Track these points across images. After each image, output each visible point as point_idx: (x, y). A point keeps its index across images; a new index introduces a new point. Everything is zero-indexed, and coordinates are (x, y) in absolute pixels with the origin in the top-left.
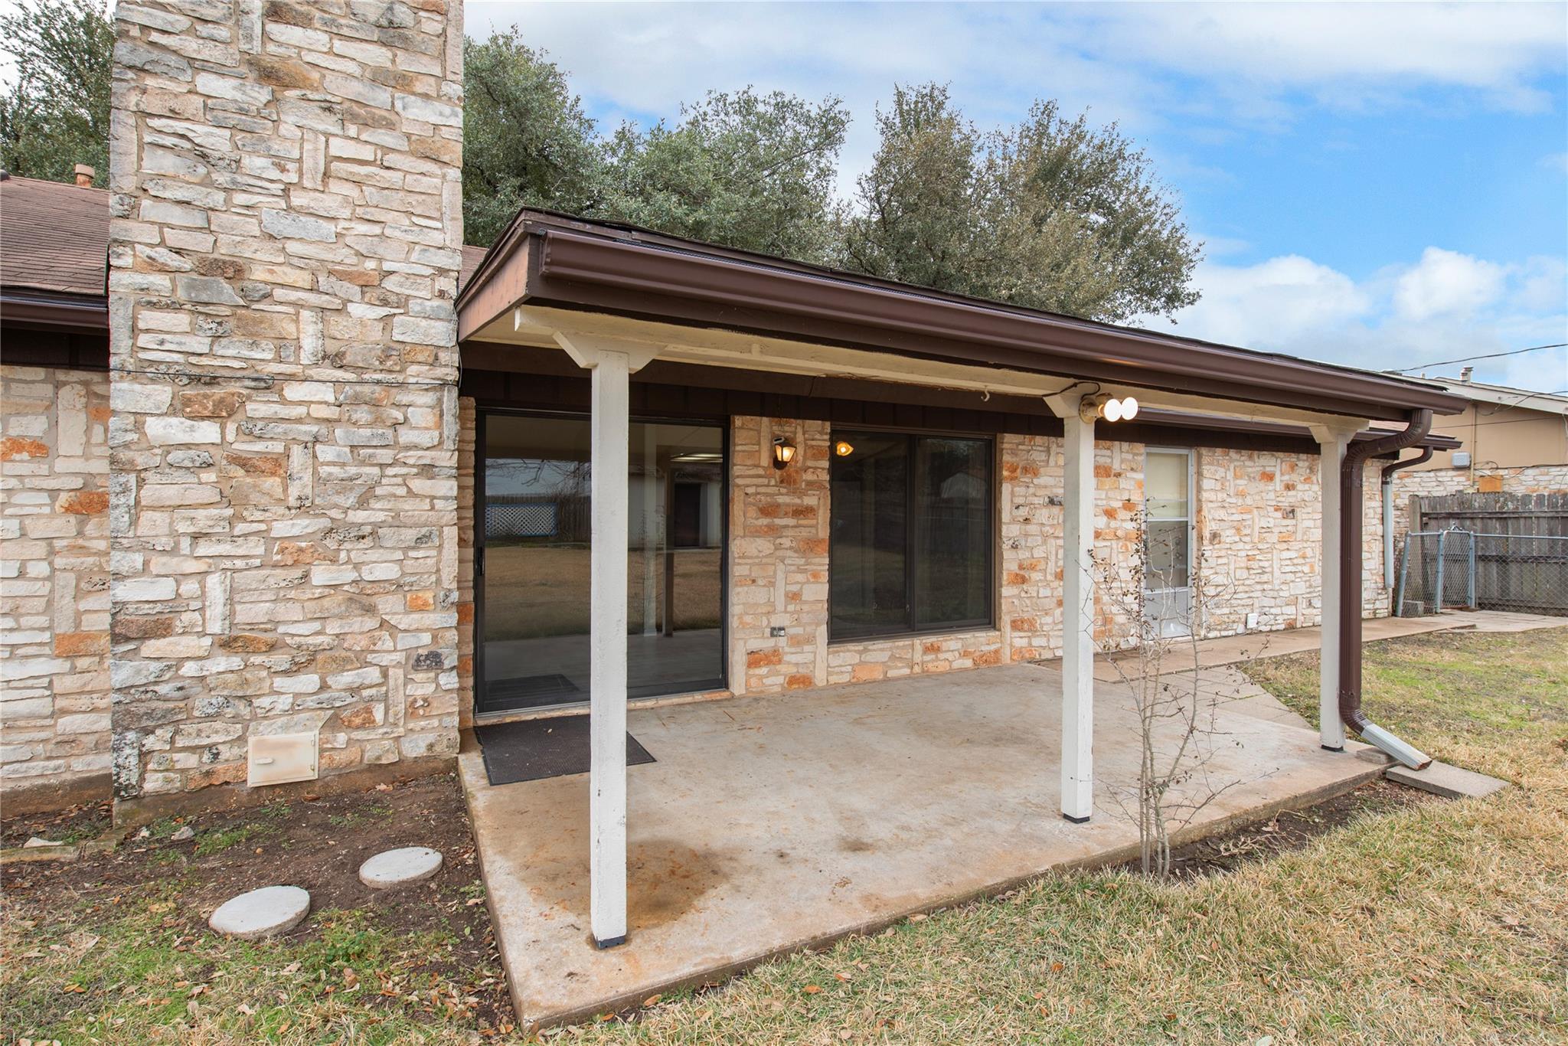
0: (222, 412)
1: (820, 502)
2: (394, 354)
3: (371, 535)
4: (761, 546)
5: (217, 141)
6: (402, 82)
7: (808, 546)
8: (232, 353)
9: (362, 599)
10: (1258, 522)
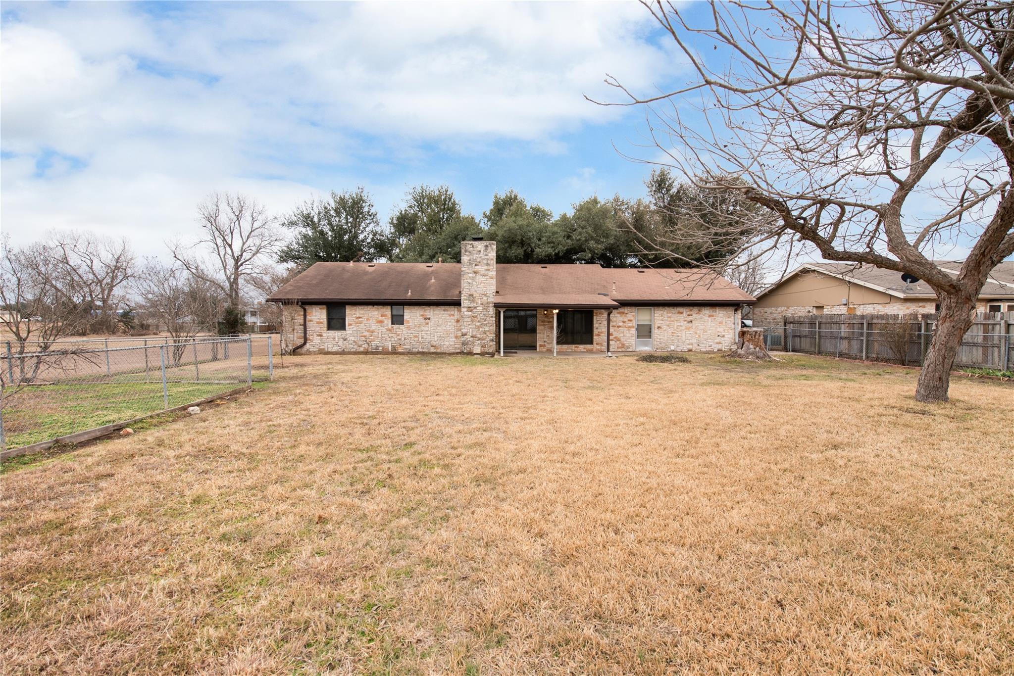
0: (471, 311)
2: (488, 304)
3: (486, 325)
4: (542, 327)
5: (470, 281)
6: (488, 270)
7: (551, 328)
8: (472, 305)
9: (485, 333)
10: (676, 324)
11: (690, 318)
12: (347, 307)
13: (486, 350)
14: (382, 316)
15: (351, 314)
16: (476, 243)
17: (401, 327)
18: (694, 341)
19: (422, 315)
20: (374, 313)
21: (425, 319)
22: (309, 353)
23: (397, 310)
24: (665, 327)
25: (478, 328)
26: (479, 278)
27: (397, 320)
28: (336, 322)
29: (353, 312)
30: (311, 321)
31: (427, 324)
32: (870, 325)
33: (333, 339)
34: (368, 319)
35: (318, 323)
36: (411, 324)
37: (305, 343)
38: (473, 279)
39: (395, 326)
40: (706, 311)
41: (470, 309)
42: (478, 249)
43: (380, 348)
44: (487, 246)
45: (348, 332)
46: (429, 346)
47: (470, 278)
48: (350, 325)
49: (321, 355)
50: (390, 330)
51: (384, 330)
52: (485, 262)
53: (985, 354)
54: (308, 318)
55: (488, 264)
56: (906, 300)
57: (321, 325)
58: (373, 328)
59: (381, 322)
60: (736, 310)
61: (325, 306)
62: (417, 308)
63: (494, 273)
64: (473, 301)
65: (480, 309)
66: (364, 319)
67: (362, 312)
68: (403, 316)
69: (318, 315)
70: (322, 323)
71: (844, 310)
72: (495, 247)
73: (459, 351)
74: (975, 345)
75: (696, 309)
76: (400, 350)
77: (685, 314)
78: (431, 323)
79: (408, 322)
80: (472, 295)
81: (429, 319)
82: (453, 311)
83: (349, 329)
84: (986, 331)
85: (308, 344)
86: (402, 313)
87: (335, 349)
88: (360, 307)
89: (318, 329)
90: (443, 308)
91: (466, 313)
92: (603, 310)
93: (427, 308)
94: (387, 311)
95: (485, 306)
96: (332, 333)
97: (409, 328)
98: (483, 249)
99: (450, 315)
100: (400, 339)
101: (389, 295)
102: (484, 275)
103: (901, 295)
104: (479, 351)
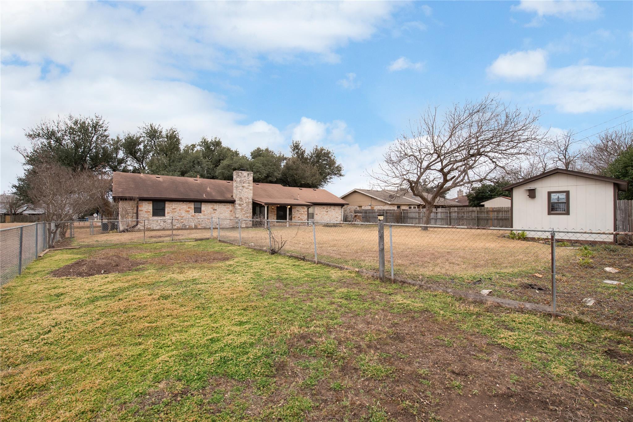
0: (241, 206)
1: (276, 211)
2: (249, 202)
3: (248, 213)
4: (271, 214)
5: (240, 191)
6: (249, 186)
7: (275, 214)
8: (241, 203)
9: (247, 217)
10: (323, 213)
11: (327, 210)
12: (167, 203)
13: (248, 226)
14: (189, 208)
15: (169, 207)
16: (243, 172)
17: (200, 214)
18: (329, 220)
19: (212, 208)
20: (184, 207)
21: (214, 210)
22: (139, 230)
23: (198, 205)
24: (318, 214)
25: (244, 214)
26: (245, 190)
27: (198, 210)
28: (159, 211)
29: (170, 206)
30: (141, 211)
31: (215, 212)
32: (386, 213)
33: (157, 222)
34: (180, 210)
35: (146, 212)
36: (205, 213)
37: (137, 225)
38: (242, 190)
39: (197, 214)
40: (332, 207)
41: (240, 205)
42: (244, 175)
43: (187, 227)
44: (248, 174)
45: (167, 217)
46: (216, 224)
47: (240, 189)
48: (168, 213)
49: (148, 232)
50: (193, 216)
51: (190, 216)
52: (248, 182)
53: (419, 221)
54: (140, 209)
55: (249, 183)
56: (391, 204)
57: (149, 213)
58: (183, 215)
59: (188, 211)
60: (342, 207)
61: (151, 202)
62: (209, 204)
63: (251, 188)
64: (242, 201)
65: (245, 205)
66: (177, 210)
67: (176, 206)
68: (201, 208)
69: (147, 208)
70: (149, 212)
71: (369, 208)
72: (252, 175)
73: (231, 227)
74: (416, 218)
75: (329, 206)
76: (199, 227)
77: (325, 209)
78: (217, 212)
79: (204, 211)
80: (241, 198)
81: (216, 210)
82: (230, 206)
83: (168, 216)
84: (419, 214)
85: (139, 225)
86: (199, 207)
87: (158, 228)
88: (175, 203)
89: (146, 216)
90: (224, 204)
91: (238, 207)
92: (305, 207)
93: (215, 204)
94: (192, 206)
95: (248, 204)
96: (156, 218)
97: (204, 215)
98: (246, 175)
99: (227, 208)
100: (199, 221)
101: (192, 197)
102: (247, 188)
103: (389, 203)
104: (244, 226)
